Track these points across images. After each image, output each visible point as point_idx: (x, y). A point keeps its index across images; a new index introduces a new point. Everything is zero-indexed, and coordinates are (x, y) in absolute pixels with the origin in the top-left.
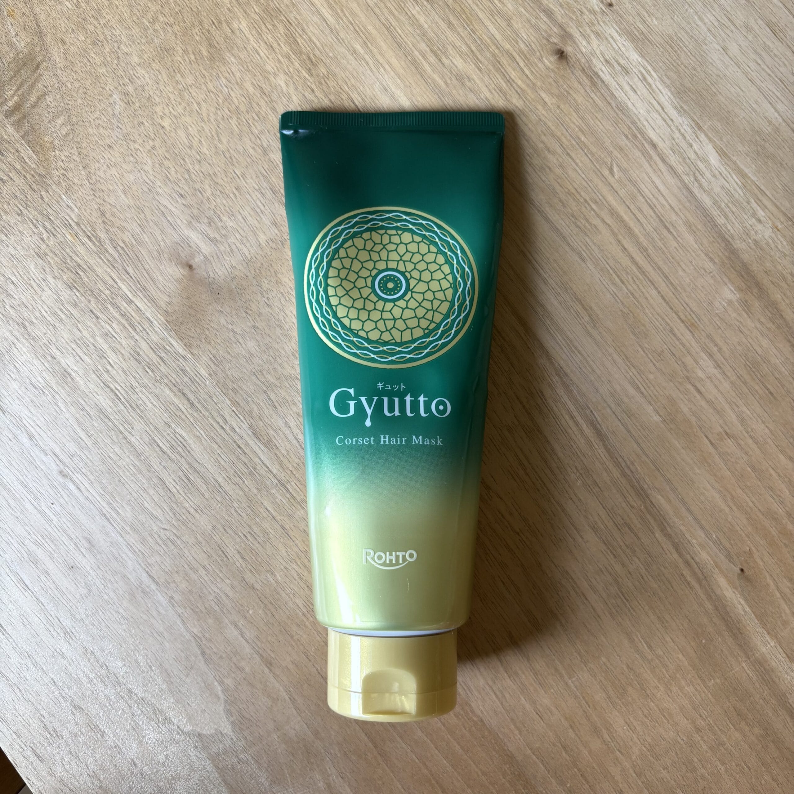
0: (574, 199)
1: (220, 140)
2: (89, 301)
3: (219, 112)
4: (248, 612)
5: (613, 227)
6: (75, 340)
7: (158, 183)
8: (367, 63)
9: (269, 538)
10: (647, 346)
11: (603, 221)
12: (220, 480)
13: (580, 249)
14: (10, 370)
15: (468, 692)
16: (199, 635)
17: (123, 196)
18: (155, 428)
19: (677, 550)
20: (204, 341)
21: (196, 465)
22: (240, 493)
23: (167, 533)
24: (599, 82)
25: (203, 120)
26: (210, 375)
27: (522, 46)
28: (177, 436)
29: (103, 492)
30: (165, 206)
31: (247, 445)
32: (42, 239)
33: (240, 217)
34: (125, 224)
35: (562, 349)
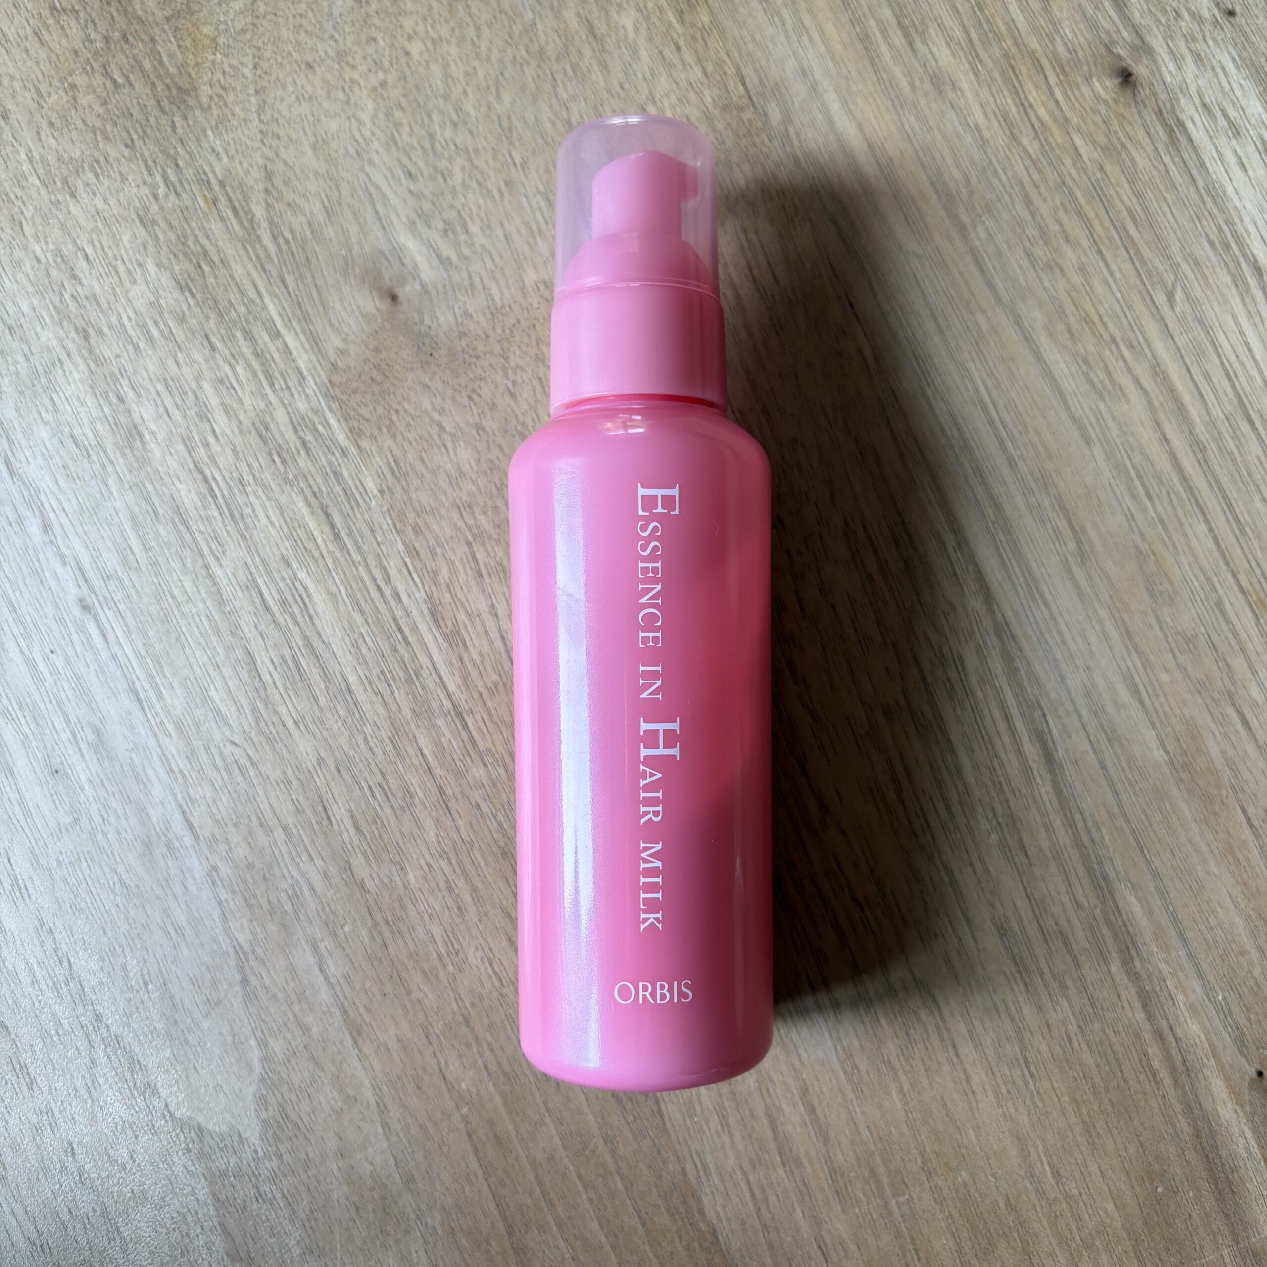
0: (1093, 333)
1: (498, 97)
2: (208, 318)
3: (509, 50)
4: (342, 927)
5: (1152, 395)
6: (165, 379)
7: (376, 145)
8: (783, 23)
9: (413, 804)
10: (1168, 620)
11: (1137, 381)
12: (353, 679)
13: (1087, 422)
14: (42, 405)
15: (702, 1174)
16: (246, 947)
17: (310, 154)
18: (263, 561)
19: (1145, 1006)
20: (384, 430)
21: (316, 643)
22: (382, 710)
23: (237, 751)
24: (1184, 141)
25: (478, 57)
26: (381, 492)
27: (1061, 49)
28: (297, 584)
29: (143, 653)
30: (377, 187)
31: (415, 628)
32: (156, 196)
33: (500, 233)
34: (301, 202)
35: (1016, 591)
